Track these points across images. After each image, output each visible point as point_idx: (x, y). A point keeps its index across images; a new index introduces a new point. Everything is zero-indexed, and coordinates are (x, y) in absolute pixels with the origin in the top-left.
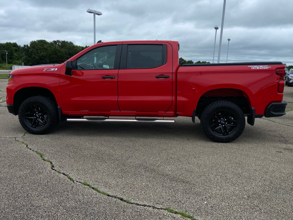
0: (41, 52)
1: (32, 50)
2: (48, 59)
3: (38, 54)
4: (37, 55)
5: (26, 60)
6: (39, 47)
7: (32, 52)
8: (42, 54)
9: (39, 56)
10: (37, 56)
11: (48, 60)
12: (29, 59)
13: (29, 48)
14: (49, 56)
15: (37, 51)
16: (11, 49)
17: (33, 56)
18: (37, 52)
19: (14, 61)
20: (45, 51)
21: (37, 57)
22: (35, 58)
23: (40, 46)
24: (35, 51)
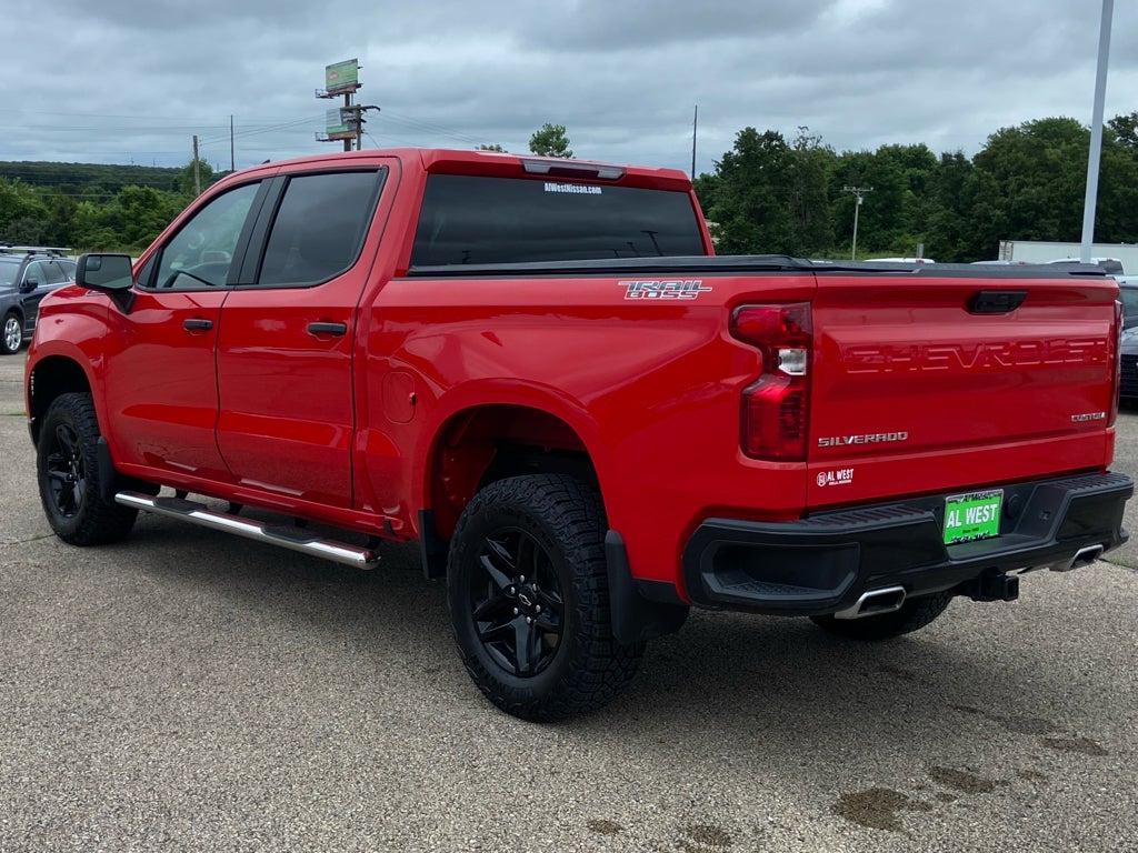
0: (1021, 186)
1: (976, 179)
2: (1058, 221)
3: (1006, 195)
4: (998, 200)
5: (942, 228)
6: (1017, 159)
7: (976, 187)
8: (1026, 192)
9: (1007, 207)
10: (998, 207)
11: (1053, 224)
12: (959, 223)
13: (968, 168)
14: (1063, 205)
15: (1004, 182)
16: (891, 176)
17: (978, 208)
18: (1004, 188)
19: (899, 235)
20: (1042, 180)
21: (998, 212)
22: (988, 219)
23: (1020, 155)
24: (994, 183)
